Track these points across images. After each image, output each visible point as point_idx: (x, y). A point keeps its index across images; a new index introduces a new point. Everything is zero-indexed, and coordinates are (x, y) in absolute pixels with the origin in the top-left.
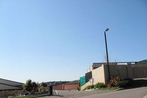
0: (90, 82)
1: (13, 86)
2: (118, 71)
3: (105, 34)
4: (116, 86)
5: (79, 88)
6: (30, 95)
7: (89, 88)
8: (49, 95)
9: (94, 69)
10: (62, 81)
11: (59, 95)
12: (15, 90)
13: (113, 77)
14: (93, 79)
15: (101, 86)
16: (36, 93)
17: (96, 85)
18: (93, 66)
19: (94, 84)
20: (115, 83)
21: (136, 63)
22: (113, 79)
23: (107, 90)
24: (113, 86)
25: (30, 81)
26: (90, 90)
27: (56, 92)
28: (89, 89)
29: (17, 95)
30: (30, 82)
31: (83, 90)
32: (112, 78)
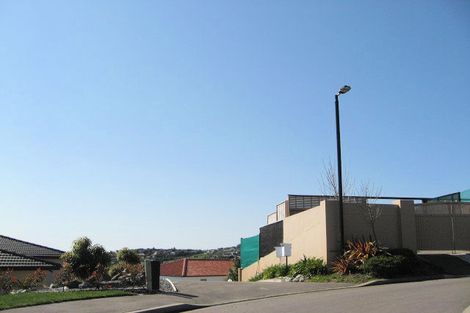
0: (279, 256)
1: (25, 257)
2: (372, 223)
3: (337, 103)
4: (361, 271)
5: (234, 272)
6: (83, 287)
7: (273, 273)
8: (147, 292)
9: (291, 214)
10: (177, 248)
11: (182, 292)
12: (35, 268)
13: (355, 242)
14: (288, 248)
15: (313, 270)
16: (104, 282)
17: (297, 266)
18: (288, 204)
19: (292, 261)
20: (360, 263)
21: (425, 200)
22: (353, 248)
23: (333, 283)
24: (352, 270)
25: (87, 243)
26: (278, 280)
27: (168, 281)
28: (273, 276)
29: (42, 288)
30: (85, 244)
31: (253, 280)
32: (350, 244)
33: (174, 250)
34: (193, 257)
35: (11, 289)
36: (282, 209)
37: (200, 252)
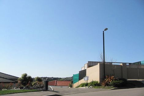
0: (85, 80)
1: (7, 79)
2: (114, 70)
4: (110, 85)
5: (71, 85)
6: (25, 89)
7: (83, 85)
8: (44, 90)
9: (89, 67)
11: (55, 91)
12: (10, 83)
13: (108, 76)
14: (88, 77)
15: (95, 84)
16: (31, 87)
17: (90, 83)
18: (88, 64)
20: (110, 83)
21: (130, 64)
22: (107, 78)
23: (101, 89)
24: (107, 85)
25: (26, 75)
26: (84, 87)
27: (51, 87)
29: (12, 88)
31: (77, 87)
33: (53, 78)
34: (58, 80)
35: (2, 89)
36: (86, 66)
37: (61, 78)
